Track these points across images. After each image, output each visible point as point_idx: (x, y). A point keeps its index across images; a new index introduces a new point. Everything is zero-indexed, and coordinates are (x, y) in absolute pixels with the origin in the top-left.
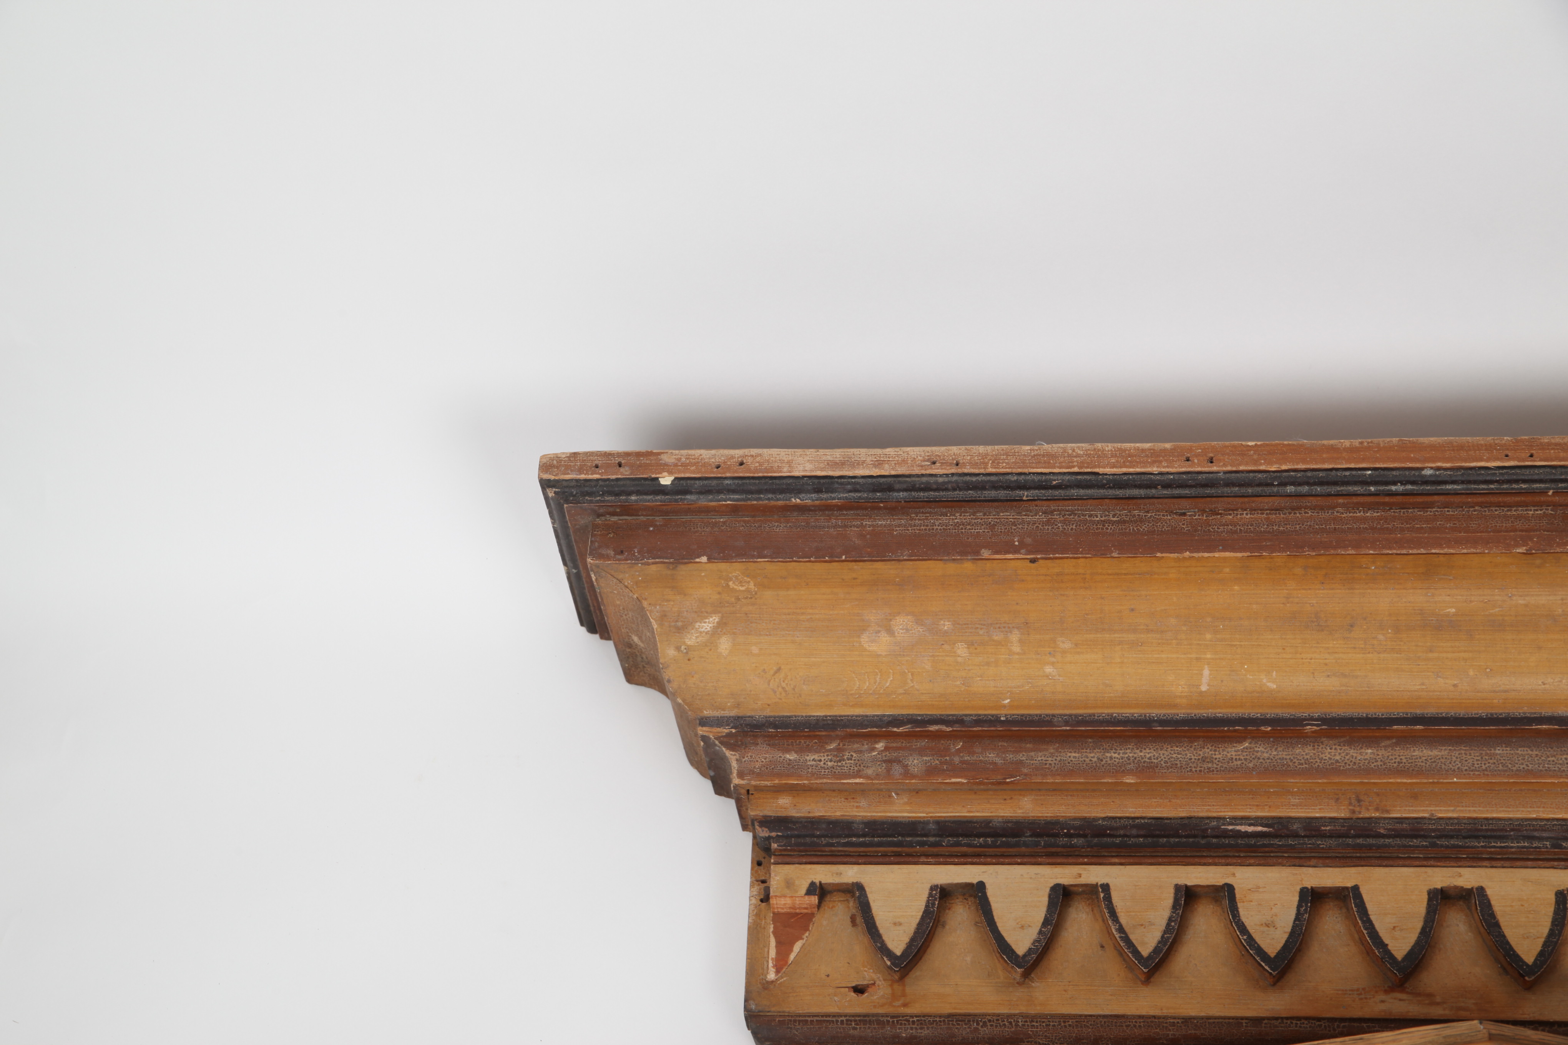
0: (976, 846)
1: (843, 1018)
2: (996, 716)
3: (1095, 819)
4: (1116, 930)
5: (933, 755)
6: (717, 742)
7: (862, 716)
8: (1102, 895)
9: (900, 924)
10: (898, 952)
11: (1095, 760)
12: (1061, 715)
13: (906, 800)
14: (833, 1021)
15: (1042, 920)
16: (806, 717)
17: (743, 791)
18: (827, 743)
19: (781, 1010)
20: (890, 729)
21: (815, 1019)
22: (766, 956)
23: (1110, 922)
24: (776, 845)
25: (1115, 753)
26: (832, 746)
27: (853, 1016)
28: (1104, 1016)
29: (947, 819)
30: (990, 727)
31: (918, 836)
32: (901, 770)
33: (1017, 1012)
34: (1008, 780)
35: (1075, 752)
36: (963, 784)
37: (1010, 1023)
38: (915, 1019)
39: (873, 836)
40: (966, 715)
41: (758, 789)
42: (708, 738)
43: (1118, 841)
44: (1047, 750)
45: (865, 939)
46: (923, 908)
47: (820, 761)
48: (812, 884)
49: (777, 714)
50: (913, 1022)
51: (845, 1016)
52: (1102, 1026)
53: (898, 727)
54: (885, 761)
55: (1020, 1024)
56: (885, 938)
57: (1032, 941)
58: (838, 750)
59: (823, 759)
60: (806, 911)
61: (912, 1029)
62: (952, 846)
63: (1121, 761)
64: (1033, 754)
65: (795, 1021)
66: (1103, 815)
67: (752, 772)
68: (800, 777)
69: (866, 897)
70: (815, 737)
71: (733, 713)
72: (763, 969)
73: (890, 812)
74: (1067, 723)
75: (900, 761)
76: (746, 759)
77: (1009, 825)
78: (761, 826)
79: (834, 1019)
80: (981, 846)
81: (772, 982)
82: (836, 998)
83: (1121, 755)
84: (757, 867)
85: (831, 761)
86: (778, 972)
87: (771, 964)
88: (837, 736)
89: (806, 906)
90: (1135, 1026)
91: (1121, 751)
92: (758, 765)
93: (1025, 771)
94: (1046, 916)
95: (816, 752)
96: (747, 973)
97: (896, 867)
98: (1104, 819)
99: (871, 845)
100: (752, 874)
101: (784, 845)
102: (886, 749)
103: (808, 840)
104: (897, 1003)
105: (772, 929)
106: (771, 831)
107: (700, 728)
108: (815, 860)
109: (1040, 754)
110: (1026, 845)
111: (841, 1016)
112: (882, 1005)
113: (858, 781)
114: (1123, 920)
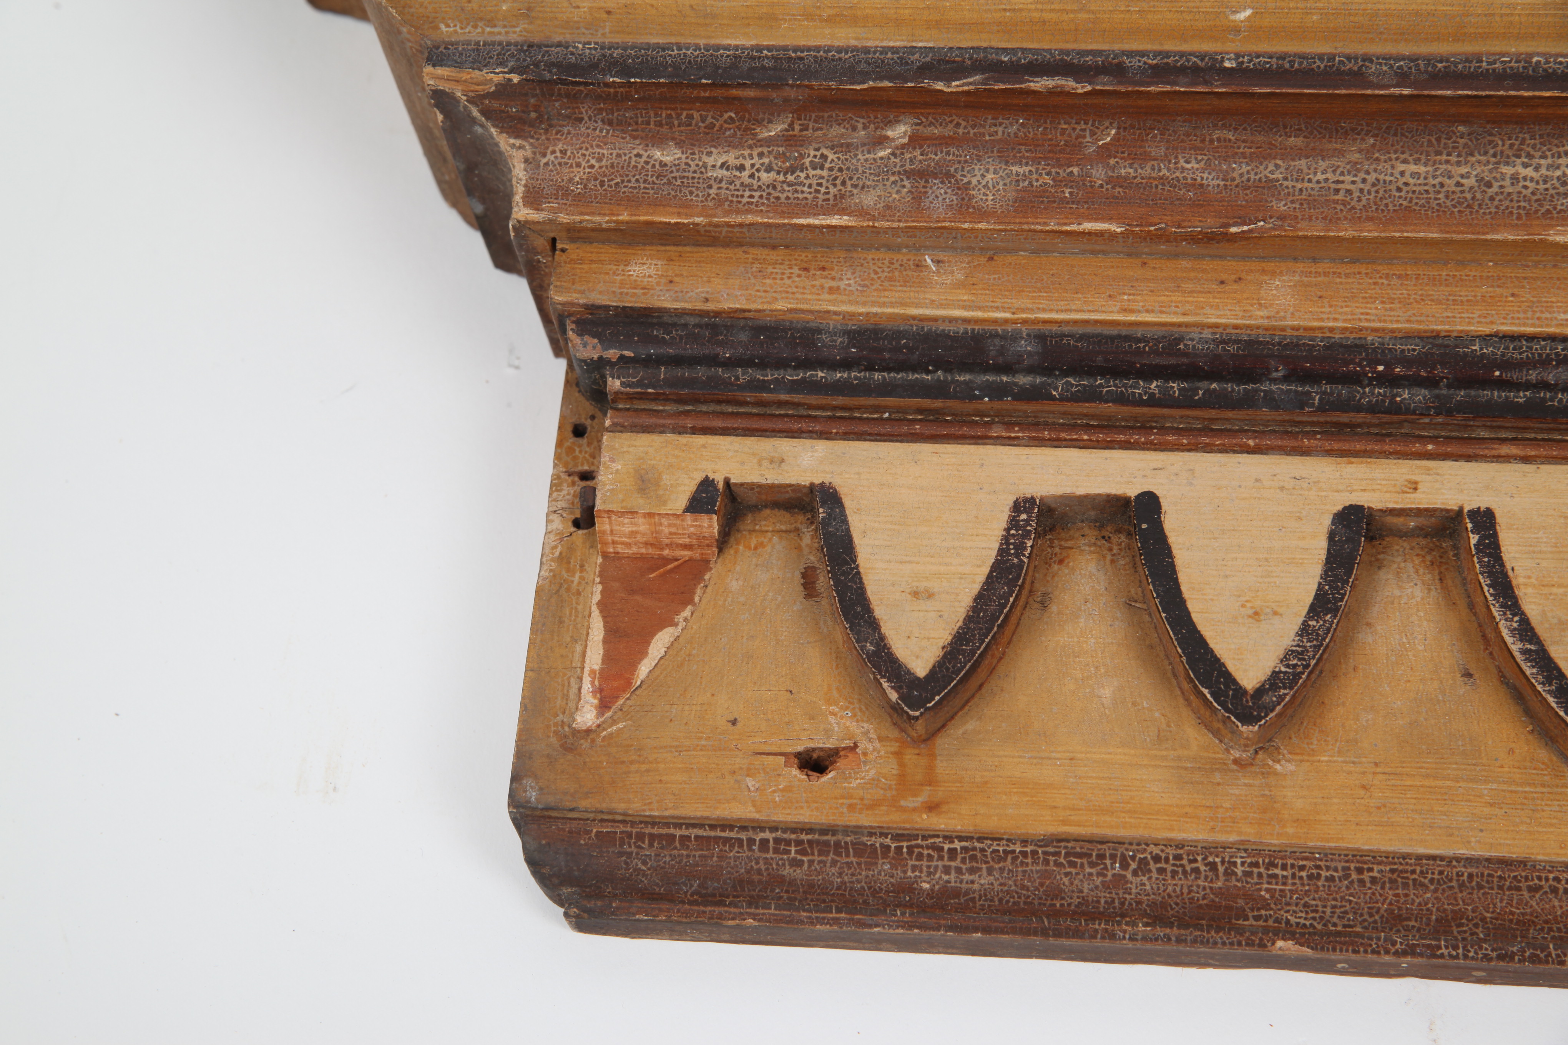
0: (1139, 402)
1: (767, 835)
2: (1212, 56)
3: (1463, 339)
4: (1512, 631)
5: (1036, 161)
6: (475, 113)
7: (855, 49)
8: (1474, 539)
9: (930, 596)
10: (920, 669)
11: (1471, 182)
12: (1387, 58)
13: (960, 276)
14: (740, 841)
15: (1309, 599)
16: (707, 48)
17: (541, 243)
18: (759, 122)
19: (604, 806)
20: (926, 83)
21: (694, 832)
22: (577, 663)
23: (1496, 611)
24: (617, 383)
25: (1526, 166)
26: (775, 129)
27: (794, 831)
28: (1469, 861)
29: (1066, 329)
30: (1194, 84)
31: (987, 369)
32: (951, 198)
33: (1233, 838)
34: (1234, 230)
35: (1417, 162)
36: (1113, 236)
37: (1213, 866)
38: (957, 845)
39: (870, 368)
40: (1130, 54)
41: (577, 234)
42: (451, 96)
43: (1521, 397)
44: (1341, 153)
45: (839, 631)
46: (991, 556)
47: (742, 168)
48: (707, 484)
49: (630, 40)
50: (952, 852)
51: (774, 829)
52: (1462, 886)
53: (948, 80)
54: (909, 174)
55: (1239, 870)
56: (887, 629)
57: (1281, 653)
58: (789, 140)
59: (748, 163)
60: (686, 554)
61: (947, 870)
62: (1075, 398)
63: (1542, 187)
64: (1303, 163)
65: (640, 837)
66: (1486, 329)
67: (562, 192)
68: (686, 207)
69: (845, 521)
70: (730, 102)
71: (516, 33)
72: (566, 697)
73: (917, 306)
74: (1403, 78)
75: (948, 175)
76: (550, 157)
77: (1231, 348)
78: (580, 333)
79: (743, 836)
80: (1153, 402)
81: (588, 731)
82: (750, 782)
83: (1543, 171)
84: (571, 440)
85: (769, 169)
86: (604, 706)
87: (587, 686)
88: (786, 100)
89: (687, 540)
90: (1554, 890)
91: (1543, 162)
92: (578, 175)
93: (1281, 207)
94: (1320, 587)
95: (731, 145)
96: (524, 707)
97: (926, 449)
98: (1486, 339)
99: (865, 389)
100: (558, 457)
101: (639, 384)
102: (915, 140)
103: (701, 372)
104: (910, 802)
105: (597, 597)
106: (606, 342)
107: (429, 69)
108: (718, 423)
109: (1323, 164)
110: (1271, 401)
111: (762, 829)
112: (873, 806)
113: (835, 220)
114: (1531, 607)
